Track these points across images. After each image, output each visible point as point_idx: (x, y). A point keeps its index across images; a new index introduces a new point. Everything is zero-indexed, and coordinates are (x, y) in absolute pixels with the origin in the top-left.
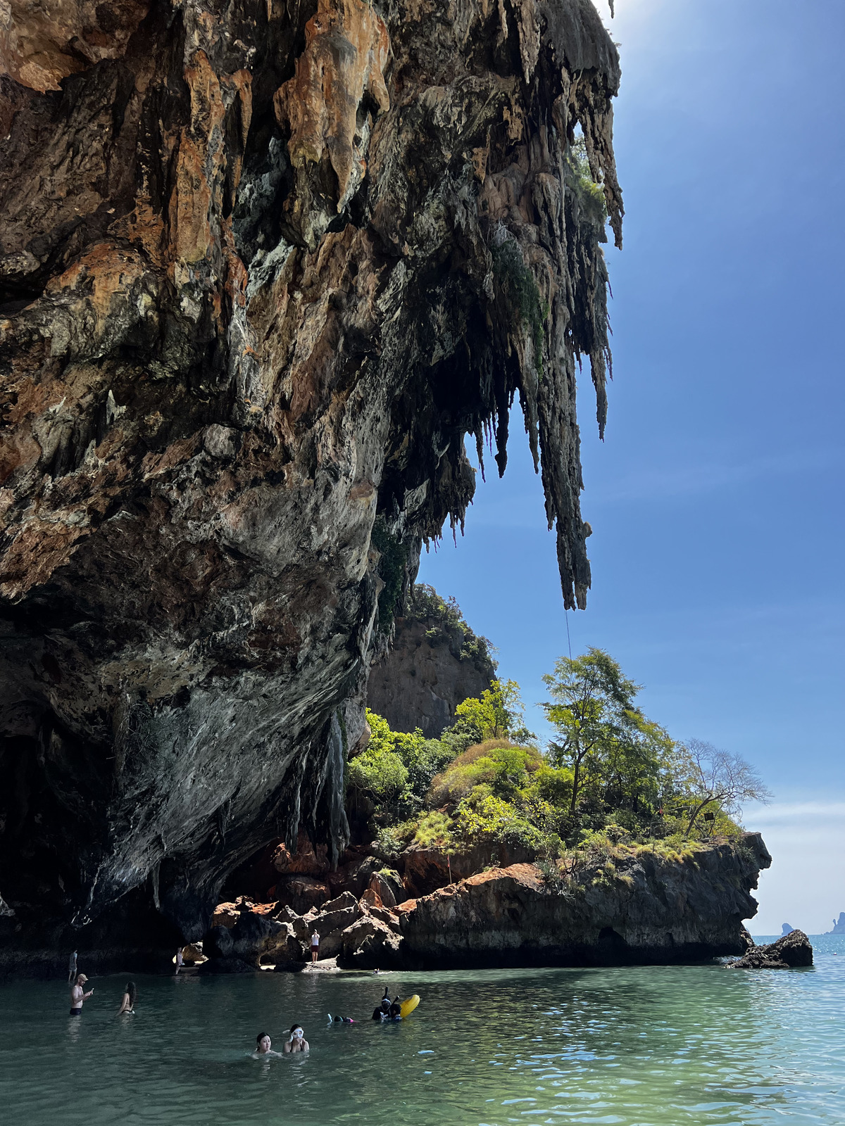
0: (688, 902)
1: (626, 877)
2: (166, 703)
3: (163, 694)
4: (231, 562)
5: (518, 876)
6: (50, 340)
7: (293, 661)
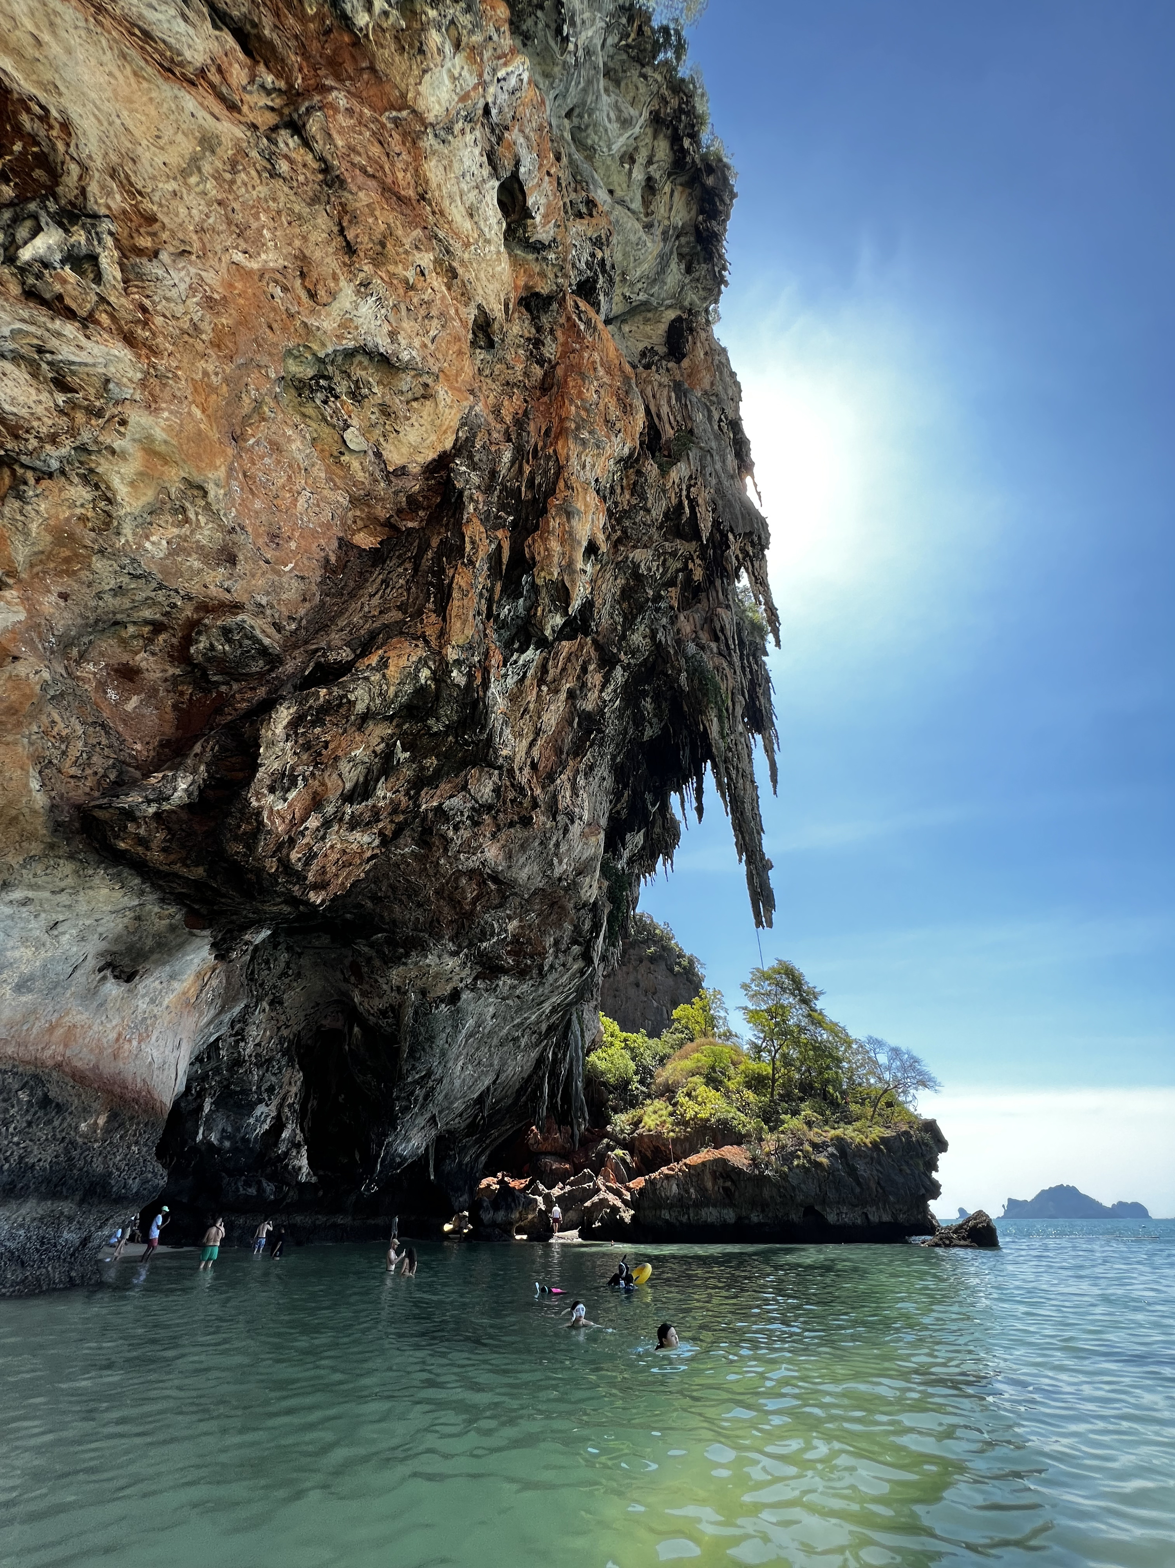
0: (879, 1183)
1: (823, 1159)
2: (442, 1001)
3: (439, 994)
4: (493, 887)
5: (729, 1157)
6: (355, 702)
7: (541, 967)
